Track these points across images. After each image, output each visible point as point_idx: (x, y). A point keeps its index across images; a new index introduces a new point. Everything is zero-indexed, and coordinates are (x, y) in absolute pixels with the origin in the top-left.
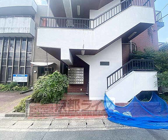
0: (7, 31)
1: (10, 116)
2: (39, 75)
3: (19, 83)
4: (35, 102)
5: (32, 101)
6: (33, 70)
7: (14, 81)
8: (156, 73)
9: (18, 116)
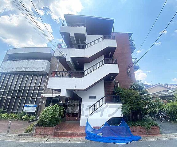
0: (27, 70)
1: (22, 135)
2: (46, 106)
3: (28, 113)
4: (40, 126)
5: (38, 125)
6: (42, 101)
7: (24, 110)
8: (121, 105)
9: (27, 135)
